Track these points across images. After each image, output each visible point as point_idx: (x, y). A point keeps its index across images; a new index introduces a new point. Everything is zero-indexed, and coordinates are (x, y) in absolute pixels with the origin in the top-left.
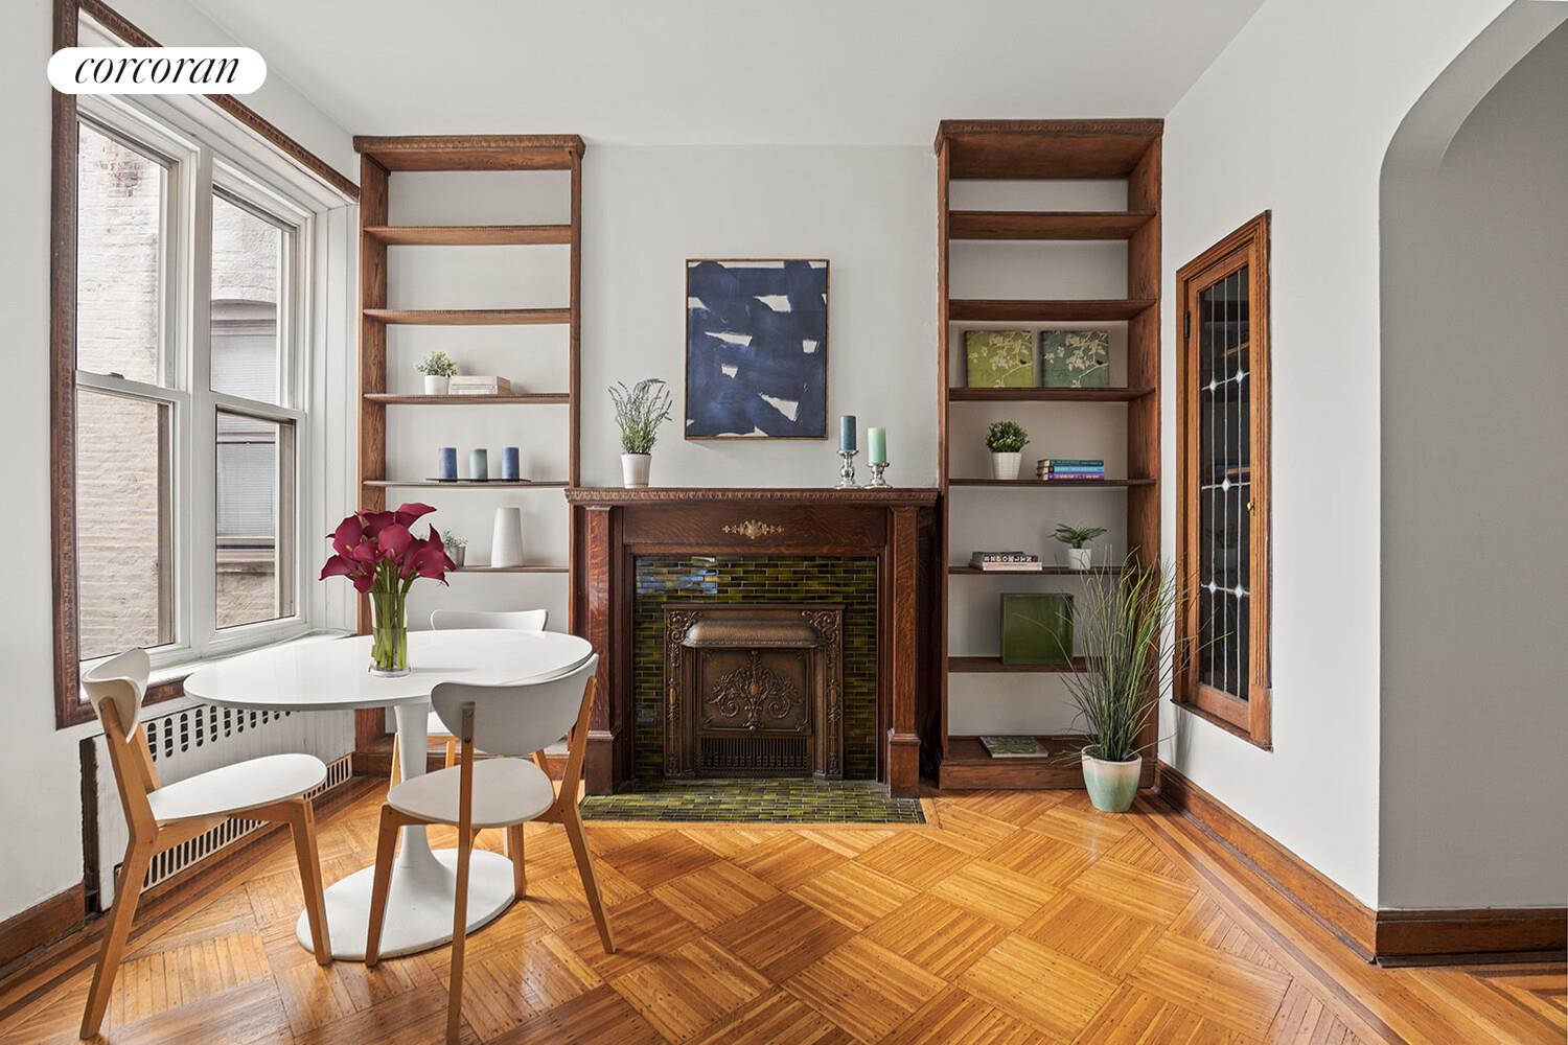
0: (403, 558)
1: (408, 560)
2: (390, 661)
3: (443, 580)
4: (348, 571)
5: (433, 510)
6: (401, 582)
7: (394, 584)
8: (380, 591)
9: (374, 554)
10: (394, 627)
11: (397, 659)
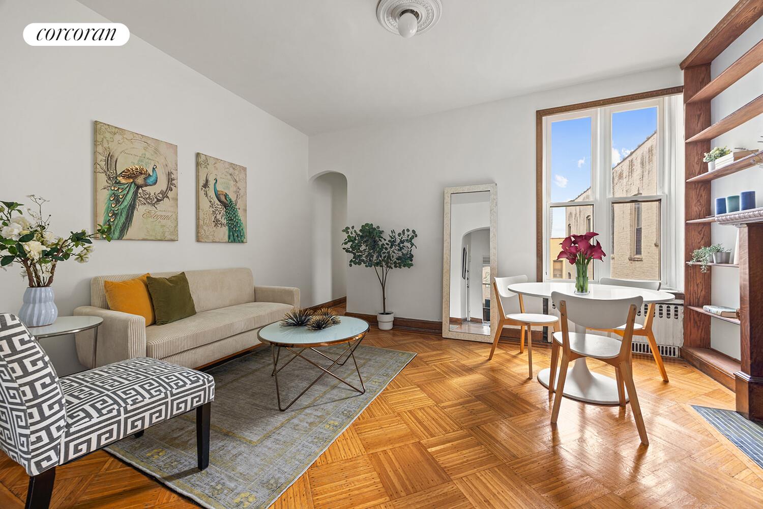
0: (587, 252)
1: (589, 253)
2: (582, 289)
3: (601, 259)
4: (567, 256)
5: (598, 234)
6: (586, 260)
7: (583, 261)
8: (578, 264)
9: (576, 250)
10: (583, 277)
11: (584, 288)
